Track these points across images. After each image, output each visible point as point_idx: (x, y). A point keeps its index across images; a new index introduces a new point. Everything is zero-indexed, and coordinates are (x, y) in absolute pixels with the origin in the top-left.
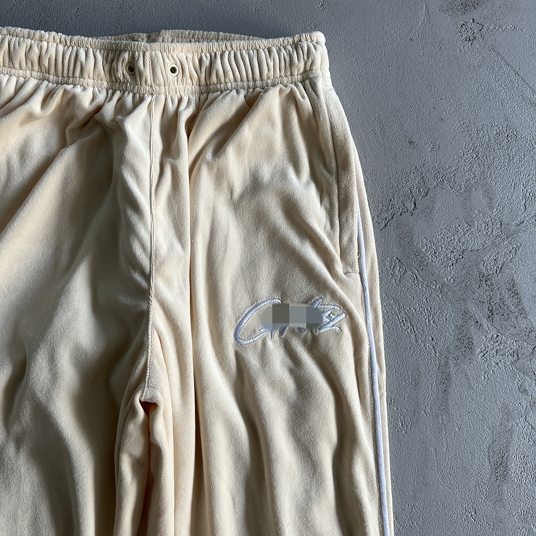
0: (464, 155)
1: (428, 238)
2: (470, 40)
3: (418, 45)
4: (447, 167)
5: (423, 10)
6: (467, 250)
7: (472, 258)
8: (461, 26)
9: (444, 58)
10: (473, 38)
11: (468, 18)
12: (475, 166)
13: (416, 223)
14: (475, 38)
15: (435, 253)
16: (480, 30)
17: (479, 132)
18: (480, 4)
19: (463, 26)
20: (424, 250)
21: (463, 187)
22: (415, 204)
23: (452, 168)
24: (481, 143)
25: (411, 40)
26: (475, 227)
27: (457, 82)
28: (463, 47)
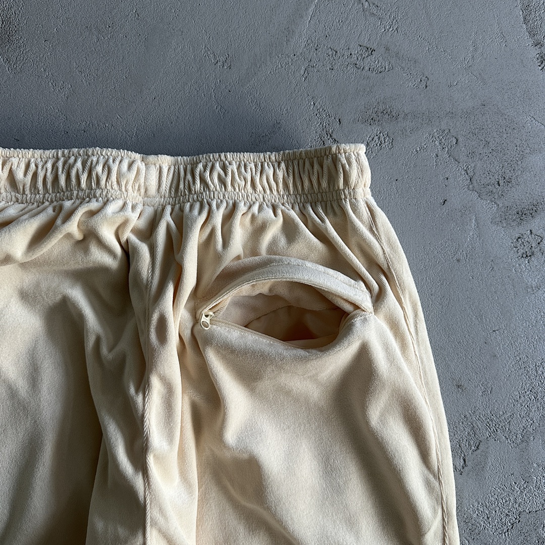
0: (520, 397)
1: (480, 500)
2: (527, 256)
3: (466, 267)
4: (501, 413)
5: (472, 222)
6: (524, 513)
7: (530, 521)
8: (517, 240)
9: (497, 280)
10: (530, 254)
11: (524, 229)
12: (533, 410)
13: (465, 484)
14: (533, 253)
15: (488, 518)
16: (539, 243)
17: (538, 368)
18: (538, 211)
19: (519, 240)
20: (475, 516)
21: (520, 436)
22: (464, 460)
23: (507, 414)
24: (541, 381)
25: (458, 261)
26: (533, 483)
27: (513, 309)
28: (520, 265)
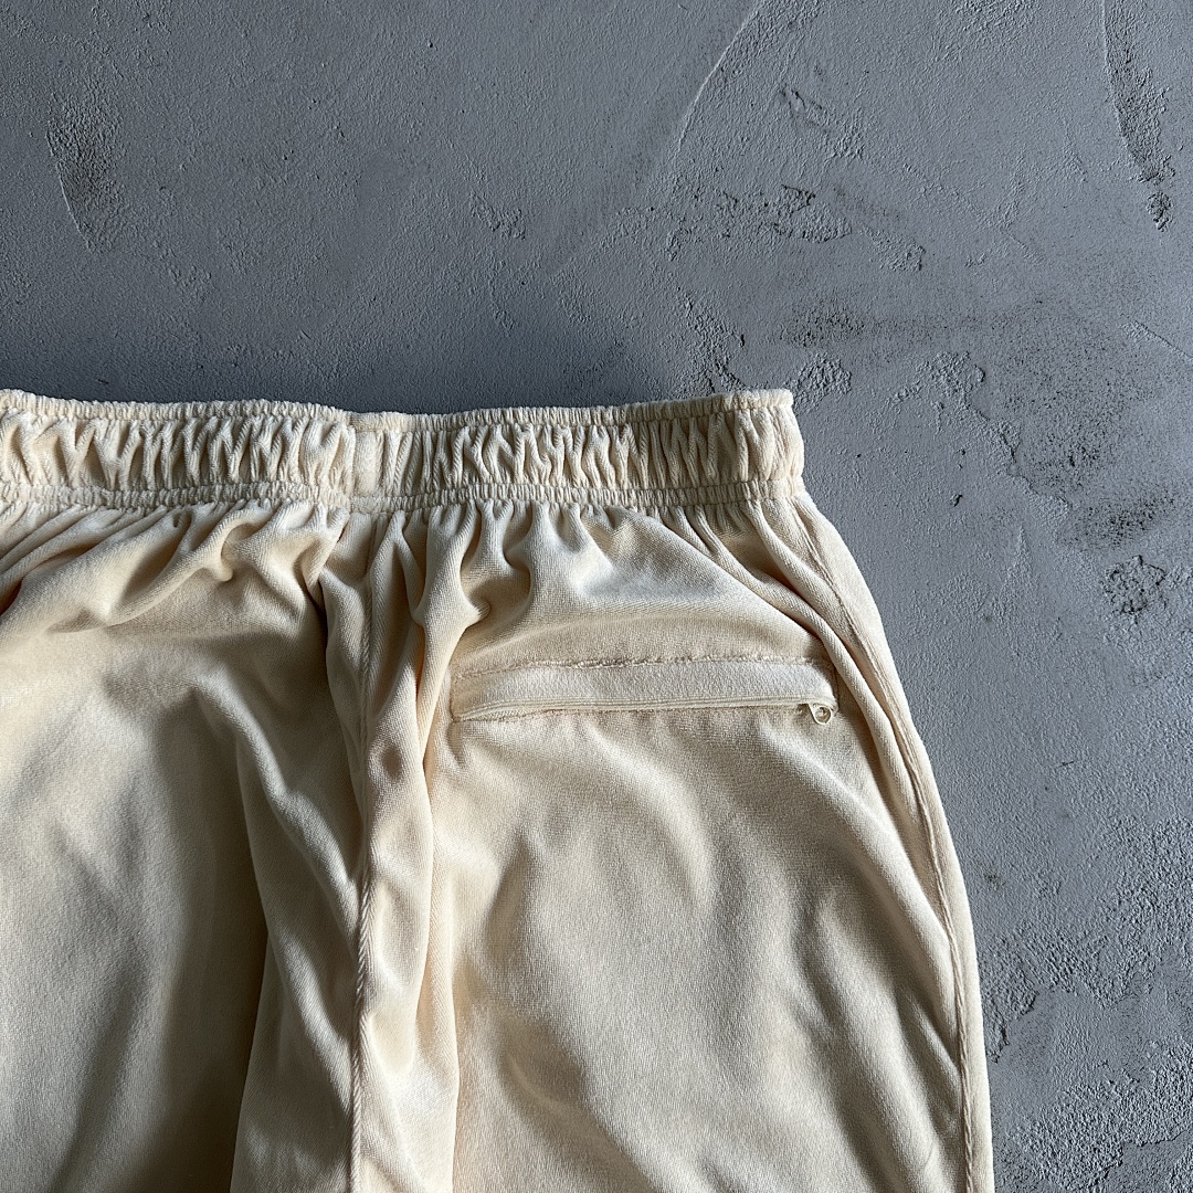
0: (1120, 902)
1: (1036, 1116)
2: (1132, 609)
3: (1004, 631)
4: (1080, 935)
5: (1017, 541)
6: (1131, 1145)
7: (1145, 1164)
8: (1112, 576)
9: (1069, 659)
10: (1140, 605)
11: (1126, 555)
12: (1148, 930)
13: (1005, 1082)
14: (1145, 604)
15: (1054, 1154)
16: (1158, 584)
17: (1157, 842)
18: (1156, 518)
19: (1116, 576)
20: (1026, 1149)
21: (1120, 984)
22: (1003, 1032)
23: (1093, 937)
24: (1164, 869)
25: (988, 619)
26: (1150, 1083)
27: (1103, 720)
28: (1117, 628)
